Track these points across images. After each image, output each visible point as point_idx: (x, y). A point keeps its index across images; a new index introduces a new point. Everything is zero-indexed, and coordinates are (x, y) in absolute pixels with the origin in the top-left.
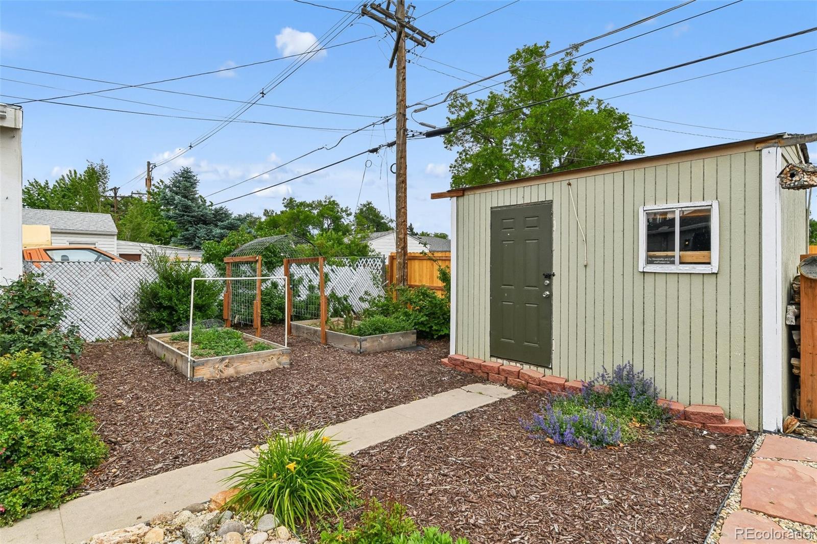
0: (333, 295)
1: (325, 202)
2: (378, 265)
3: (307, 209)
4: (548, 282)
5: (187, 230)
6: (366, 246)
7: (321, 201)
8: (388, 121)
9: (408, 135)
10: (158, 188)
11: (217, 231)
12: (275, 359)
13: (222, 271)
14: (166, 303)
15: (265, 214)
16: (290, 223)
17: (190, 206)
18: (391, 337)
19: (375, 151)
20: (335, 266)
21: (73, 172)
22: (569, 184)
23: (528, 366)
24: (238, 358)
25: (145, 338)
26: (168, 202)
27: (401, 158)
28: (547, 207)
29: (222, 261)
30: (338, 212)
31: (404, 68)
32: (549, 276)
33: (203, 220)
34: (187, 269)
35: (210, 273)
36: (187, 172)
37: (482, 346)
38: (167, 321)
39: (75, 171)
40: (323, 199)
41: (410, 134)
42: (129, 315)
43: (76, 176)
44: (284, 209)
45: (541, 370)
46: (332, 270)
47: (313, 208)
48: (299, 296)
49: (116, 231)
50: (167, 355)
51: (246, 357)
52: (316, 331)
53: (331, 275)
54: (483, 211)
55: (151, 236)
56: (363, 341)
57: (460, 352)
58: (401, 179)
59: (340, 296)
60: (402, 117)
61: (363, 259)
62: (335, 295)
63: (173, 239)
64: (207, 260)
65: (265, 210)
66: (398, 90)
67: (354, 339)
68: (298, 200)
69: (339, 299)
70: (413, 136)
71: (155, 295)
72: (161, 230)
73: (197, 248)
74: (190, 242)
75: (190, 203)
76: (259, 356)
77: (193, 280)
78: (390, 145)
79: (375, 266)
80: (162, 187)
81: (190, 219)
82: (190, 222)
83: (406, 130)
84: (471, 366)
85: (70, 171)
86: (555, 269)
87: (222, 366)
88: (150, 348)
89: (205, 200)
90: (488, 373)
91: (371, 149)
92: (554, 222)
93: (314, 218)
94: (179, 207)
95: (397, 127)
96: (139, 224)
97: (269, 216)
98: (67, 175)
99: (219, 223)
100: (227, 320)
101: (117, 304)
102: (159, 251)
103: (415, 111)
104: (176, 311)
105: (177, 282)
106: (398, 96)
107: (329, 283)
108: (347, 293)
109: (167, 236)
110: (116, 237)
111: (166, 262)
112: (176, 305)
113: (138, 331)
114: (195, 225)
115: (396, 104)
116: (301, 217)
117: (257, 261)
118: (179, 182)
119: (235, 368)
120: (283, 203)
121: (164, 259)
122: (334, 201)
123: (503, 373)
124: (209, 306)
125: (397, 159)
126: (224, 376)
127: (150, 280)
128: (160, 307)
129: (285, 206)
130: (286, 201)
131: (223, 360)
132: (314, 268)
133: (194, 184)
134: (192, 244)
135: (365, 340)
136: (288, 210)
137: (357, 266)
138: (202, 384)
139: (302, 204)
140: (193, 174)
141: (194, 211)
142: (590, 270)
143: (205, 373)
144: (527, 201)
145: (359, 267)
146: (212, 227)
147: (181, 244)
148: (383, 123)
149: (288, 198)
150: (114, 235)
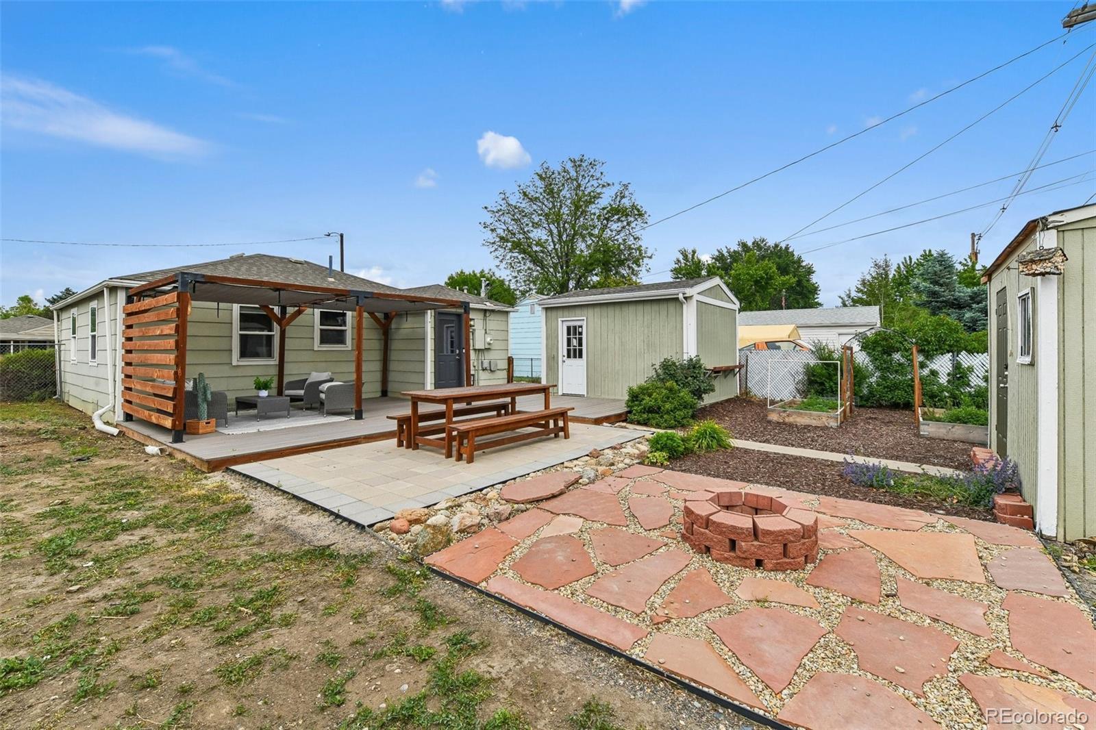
21: (908, 259)
39: (910, 257)
42: (800, 386)
43: (911, 262)
85: (905, 258)
98: (903, 263)
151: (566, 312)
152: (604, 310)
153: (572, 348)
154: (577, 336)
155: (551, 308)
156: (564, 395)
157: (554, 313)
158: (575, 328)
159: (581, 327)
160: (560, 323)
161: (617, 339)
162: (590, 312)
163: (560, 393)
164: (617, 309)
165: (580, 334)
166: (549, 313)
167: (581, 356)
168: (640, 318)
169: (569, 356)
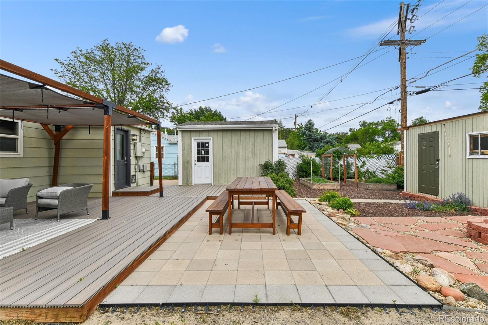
0: (368, 171)
1: (387, 121)
2: (394, 158)
3: (374, 126)
4: (437, 163)
5: (310, 144)
6: (392, 149)
7: (383, 121)
8: (398, 88)
9: (408, 94)
10: (300, 126)
11: (322, 144)
12: (335, 186)
13: (321, 159)
14: (304, 170)
15: (350, 131)
16: (363, 135)
17: (311, 135)
18: (382, 185)
19: (392, 103)
20: (368, 158)
22: (444, 125)
23: (431, 196)
24: (324, 184)
25: (299, 180)
26: (304, 134)
27: (403, 106)
28: (437, 133)
29: (321, 156)
30: (395, 126)
31: (405, 62)
32: (438, 160)
33: (316, 140)
34: (310, 159)
35: (318, 160)
36: (310, 121)
37: (415, 188)
38: (305, 176)
40: (385, 119)
41: (409, 93)
42: (294, 173)
44: (360, 127)
45: (435, 197)
46: (367, 160)
47: (379, 125)
48: (352, 170)
49: (286, 146)
50: (305, 183)
51: (326, 184)
52: (354, 182)
53: (366, 162)
54: (415, 135)
55: (297, 147)
56: (369, 185)
57: (408, 191)
58: (403, 116)
59: (371, 171)
60: (404, 86)
61: (386, 155)
62: (368, 170)
63: (305, 148)
64: (317, 156)
65: (350, 128)
66: (401, 74)
67: (366, 184)
68: (369, 121)
69: (370, 173)
70: (410, 94)
71: (301, 167)
72: (301, 144)
73: (314, 151)
74: (311, 149)
75: (311, 133)
76: (330, 185)
77: (312, 161)
78: (399, 100)
79: (392, 158)
80: (301, 126)
81: (311, 140)
82: (311, 141)
83: (406, 92)
84: (409, 195)
86: (440, 158)
87: (320, 186)
88: (301, 182)
89: (318, 130)
90: (415, 198)
91: (390, 102)
92: (440, 139)
93: (378, 131)
94: (308, 136)
95: (401, 91)
96: (293, 143)
97: (352, 131)
99: (323, 141)
100: (323, 176)
101: (291, 170)
102: (302, 153)
103: (410, 83)
104: (308, 173)
105: (308, 163)
106: (401, 77)
107: (366, 165)
108: (375, 170)
109: (303, 147)
110: (287, 148)
111: (304, 157)
112: (307, 171)
113: (297, 178)
114: (314, 142)
115: (400, 80)
116: (371, 131)
117: (331, 156)
118: (307, 125)
119: (323, 187)
120: (359, 124)
121: (303, 156)
122: (393, 120)
123: (420, 198)
124: (318, 171)
125: (401, 107)
126: (320, 188)
127: (300, 163)
128: (303, 171)
129: (360, 126)
130: (361, 123)
131: (320, 184)
132: (359, 159)
133: (313, 126)
134: (312, 150)
135: (371, 185)
136: (362, 128)
137: (381, 158)
138: (314, 189)
139: (371, 124)
140: (312, 121)
141: (313, 137)
142: (451, 157)
143: (315, 187)
144: (430, 131)
145: (382, 159)
146: (320, 142)
147: (308, 150)
148: (396, 89)
149: (362, 121)
150: (286, 148)
151: (197, 134)
152: (225, 134)
153: (201, 156)
154: (205, 149)
155: (186, 131)
156: (195, 185)
157: (188, 134)
158: (203, 144)
159: (208, 143)
160: (193, 140)
161: (233, 151)
162: (215, 134)
163: (193, 184)
164: (234, 133)
165: (208, 147)
166: (184, 134)
167: (207, 160)
168: (248, 138)
169: (199, 161)
